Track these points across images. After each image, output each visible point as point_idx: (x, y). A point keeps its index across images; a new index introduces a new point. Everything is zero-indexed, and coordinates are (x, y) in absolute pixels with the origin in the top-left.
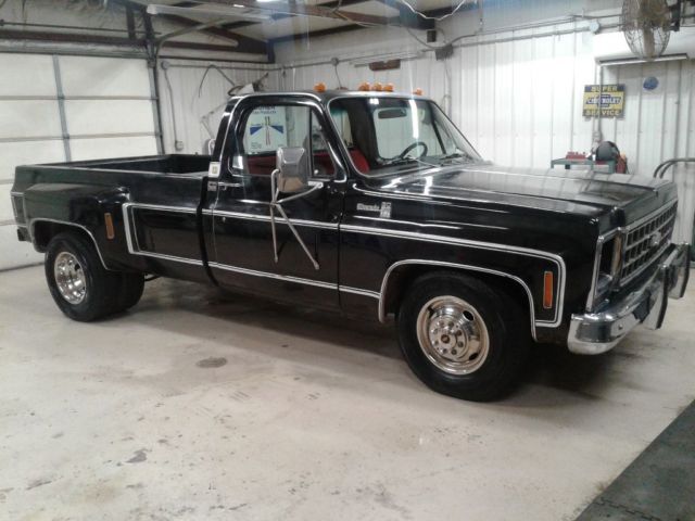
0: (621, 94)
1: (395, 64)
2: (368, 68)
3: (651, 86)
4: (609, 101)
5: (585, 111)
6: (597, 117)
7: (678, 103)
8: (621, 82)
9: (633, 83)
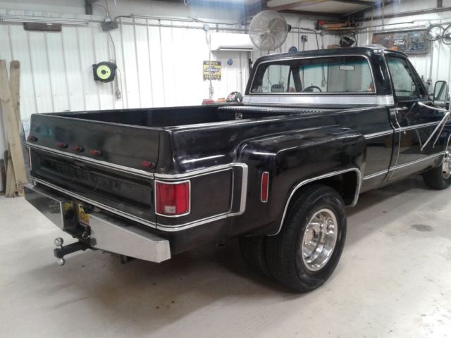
0: (219, 67)
1: (57, 28)
2: (21, 27)
3: (230, 63)
4: (214, 70)
5: (204, 76)
6: (209, 79)
7: (241, 73)
8: (219, 60)
9: (224, 61)
